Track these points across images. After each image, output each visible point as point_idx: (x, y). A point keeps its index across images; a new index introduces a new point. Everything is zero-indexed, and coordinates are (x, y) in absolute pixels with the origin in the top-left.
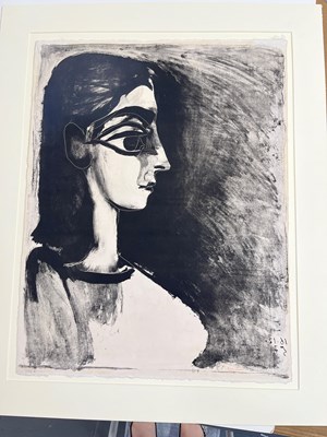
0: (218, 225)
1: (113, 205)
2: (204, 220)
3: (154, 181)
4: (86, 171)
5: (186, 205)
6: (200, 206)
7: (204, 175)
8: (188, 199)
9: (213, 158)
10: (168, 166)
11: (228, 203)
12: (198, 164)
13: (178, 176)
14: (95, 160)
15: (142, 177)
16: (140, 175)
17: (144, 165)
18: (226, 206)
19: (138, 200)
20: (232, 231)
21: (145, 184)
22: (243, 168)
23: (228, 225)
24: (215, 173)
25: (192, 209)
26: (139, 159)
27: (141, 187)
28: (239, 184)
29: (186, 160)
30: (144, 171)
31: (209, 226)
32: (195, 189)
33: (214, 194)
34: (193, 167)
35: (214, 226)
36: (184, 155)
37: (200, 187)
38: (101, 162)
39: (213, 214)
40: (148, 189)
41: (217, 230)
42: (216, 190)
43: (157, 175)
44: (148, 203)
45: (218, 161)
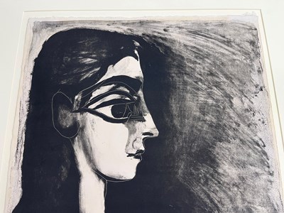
0: (212, 195)
1: (100, 175)
2: (197, 190)
3: (143, 149)
4: (73, 140)
5: (177, 173)
6: (192, 174)
7: (193, 141)
8: (178, 167)
9: (200, 123)
10: (156, 133)
11: (220, 171)
12: (186, 130)
13: (167, 142)
14: (83, 129)
15: (130, 145)
16: (129, 143)
17: (132, 132)
18: (219, 174)
19: (127, 169)
20: (227, 201)
21: (134, 152)
22: (230, 133)
23: (222, 195)
24: (204, 139)
25: (184, 178)
26: (128, 127)
27: (130, 155)
28: (229, 150)
29: (174, 126)
30: (133, 138)
31: (202, 196)
32: (184, 156)
33: (204, 161)
34: (181, 133)
35: (208, 196)
36: (172, 121)
37: (189, 154)
38: (89, 131)
39: (206, 183)
40: (136, 157)
41: (212, 201)
42: (206, 157)
43: (146, 142)
44: (137, 173)
45: (206, 128)
